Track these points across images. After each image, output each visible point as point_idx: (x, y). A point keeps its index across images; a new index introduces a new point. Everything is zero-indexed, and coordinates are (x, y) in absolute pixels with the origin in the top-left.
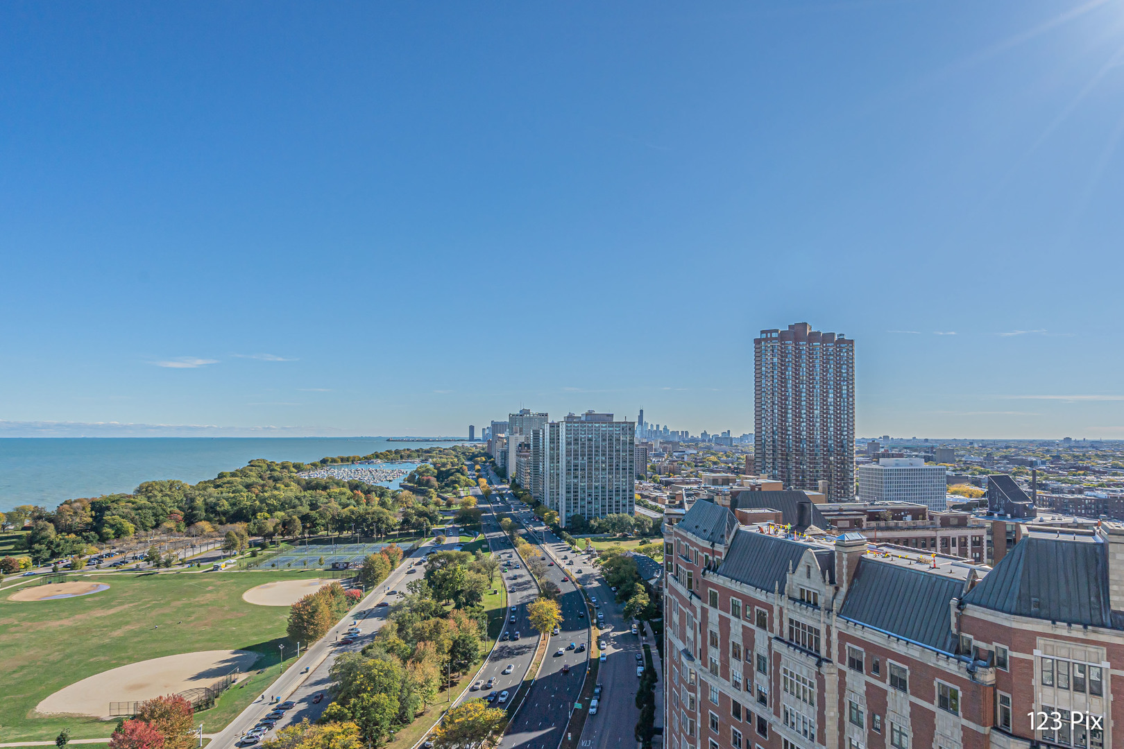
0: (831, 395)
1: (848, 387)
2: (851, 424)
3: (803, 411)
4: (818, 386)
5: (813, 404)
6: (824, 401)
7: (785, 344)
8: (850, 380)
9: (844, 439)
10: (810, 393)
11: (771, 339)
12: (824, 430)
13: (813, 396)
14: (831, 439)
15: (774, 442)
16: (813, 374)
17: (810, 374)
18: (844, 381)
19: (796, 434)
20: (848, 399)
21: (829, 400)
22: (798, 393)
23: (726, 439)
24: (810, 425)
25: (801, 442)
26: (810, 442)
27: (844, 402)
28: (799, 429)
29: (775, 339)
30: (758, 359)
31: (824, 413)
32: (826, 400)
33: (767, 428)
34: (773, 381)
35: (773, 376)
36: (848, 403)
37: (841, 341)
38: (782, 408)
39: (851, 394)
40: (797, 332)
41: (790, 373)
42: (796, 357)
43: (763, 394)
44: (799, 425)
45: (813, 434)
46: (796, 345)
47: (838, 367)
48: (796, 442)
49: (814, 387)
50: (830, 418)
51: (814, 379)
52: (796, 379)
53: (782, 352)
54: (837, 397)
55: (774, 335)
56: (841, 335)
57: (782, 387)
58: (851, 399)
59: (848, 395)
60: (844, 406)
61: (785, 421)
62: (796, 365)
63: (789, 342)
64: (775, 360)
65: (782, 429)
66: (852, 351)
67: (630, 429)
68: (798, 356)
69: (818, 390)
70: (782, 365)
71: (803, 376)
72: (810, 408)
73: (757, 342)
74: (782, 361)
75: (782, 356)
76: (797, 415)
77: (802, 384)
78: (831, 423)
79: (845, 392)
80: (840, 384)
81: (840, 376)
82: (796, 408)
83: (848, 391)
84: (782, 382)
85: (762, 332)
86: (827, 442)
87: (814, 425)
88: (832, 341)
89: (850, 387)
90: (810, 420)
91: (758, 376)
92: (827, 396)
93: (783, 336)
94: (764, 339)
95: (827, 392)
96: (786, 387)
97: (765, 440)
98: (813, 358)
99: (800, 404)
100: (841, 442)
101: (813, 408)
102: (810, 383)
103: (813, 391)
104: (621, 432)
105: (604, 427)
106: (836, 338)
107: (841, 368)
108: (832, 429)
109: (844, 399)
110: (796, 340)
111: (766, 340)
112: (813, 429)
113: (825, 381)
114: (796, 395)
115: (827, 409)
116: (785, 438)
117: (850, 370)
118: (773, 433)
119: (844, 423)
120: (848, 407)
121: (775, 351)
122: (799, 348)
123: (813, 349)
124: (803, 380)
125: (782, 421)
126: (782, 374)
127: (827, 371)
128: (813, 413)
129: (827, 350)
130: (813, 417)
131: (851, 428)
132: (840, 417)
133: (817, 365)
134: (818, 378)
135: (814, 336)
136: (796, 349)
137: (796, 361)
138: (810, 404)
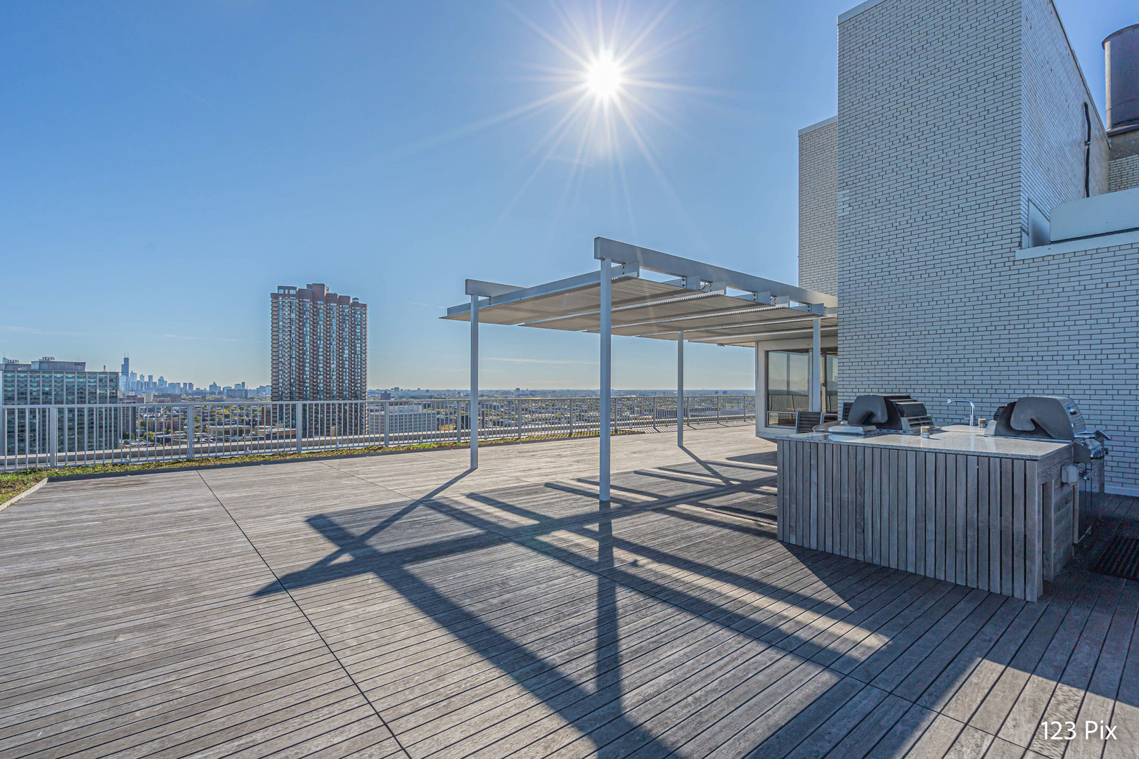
0: (347, 352)
1: (361, 345)
2: (364, 377)
3: (320, 365)
4: (334, 343)
5: (330, 359)
6: (340, 356)
7: (302, 301)
8: (363, 339)
9: (358, 390)
10: (327, 349)
11: (289, 295)
12: (340, 382)
13: (330, 351)
14: (346, 390)
15: (291, 393)
16: (330, 332)
17: (327, 331)
18: (358, 339)
19: (314, 386)
20: (361, 356)
21: (345, 356)
22: (315, 349)
23: (240, 392)
24: (327, 378)
25: (318, 393)
26: (327, 393)
27: (358, 358)
28: (317, 382)
29: (293, 295)
30: (275, 313)
31: (340, 367)
32: (342, 356)
33: (284, 380)
34: (290, 335)
35: (291, 331)
36: (361, 359)
37: (356, 304)
38: (300, 361)
39: (363, 352)
40: (315, 293)
41: (307, 329)
42: (314, 315)
43: (281, 348)
44: (317, 378)
45: (330, 386)
46: (314, 303)
47: (353, 327)
48: (314, 393)
49: (331, 344)
50: (345, 372)
51: (331, 336)
52: (314, 335)
53: (300, 309)
54: (352, 353)
55: (292, 292)
56: (355, 299)
57: (300, 341)
58: (364, 356)
59: (361, 352)
60: (358, 362)
61: (303, 374)
62: (314, 323)
63: (307, 300)
64: (293, 316)
65: (299, 381)
66: (365, 313)
67: (111, 380)
68: (316, 313)
69: (334, 346)
70: (300, 321)
71: (320, 333)
72: (327, 363)
73: (274, 296)
74: (300, 317)
75: (300, 313)
76: (315, 369)
77: (320, 340)
78: (346, 376)
79: (358, 349)
80: (354, 342)
81: (355, 335)
82: (314, 362)
83: (361, 348)
84: (300, 337)
85: (280, 288)
86: (342, 393)
87: (330, 378)
88: (348, 303)
89: (364, 345)
90: (327, 372)
91: (275, 329)
92: (343, 352)
93: (301, 294)
94: (281, 295)
95: (343, 349)
96: (303, 342)
97: (283, 392)
98: (330, 317)
99: (317, 358)
100: (355, 393)
101: (330, 363)
102: (327, 340)
103: (330, 347)
104: (98, 384)
105: (69, 378)
106: (351, 301)
107: (355, 328)
108: (347, 381)
109: (357, 355)
110: (314, 299)
111: (284, 295)
112: (330, 382)
113: (341, 339)
114: (314, 350)
115: (343, 363)
116: (303, 390)
117: (364, 330)
118: (291, 385)
119: (358, 376)
120: (361, 363)
121: (293, 307)
122: (316, 307)
123: (330, 309)
124: (320, 336)
125: (299, 373)
126: (300, 329)
127: (343, 330)
128: (330, 367)
129: (343, 311)
130: (330, 370)
131: (364, 381)
132: (354, 371)
133: (334, 324)
134: (334, 335)
135: (331, 298)
136: (314, 307)
137: (314, 319)
138: (327, 359)
